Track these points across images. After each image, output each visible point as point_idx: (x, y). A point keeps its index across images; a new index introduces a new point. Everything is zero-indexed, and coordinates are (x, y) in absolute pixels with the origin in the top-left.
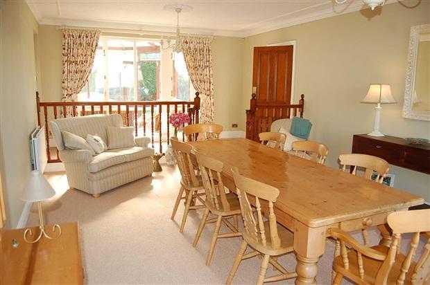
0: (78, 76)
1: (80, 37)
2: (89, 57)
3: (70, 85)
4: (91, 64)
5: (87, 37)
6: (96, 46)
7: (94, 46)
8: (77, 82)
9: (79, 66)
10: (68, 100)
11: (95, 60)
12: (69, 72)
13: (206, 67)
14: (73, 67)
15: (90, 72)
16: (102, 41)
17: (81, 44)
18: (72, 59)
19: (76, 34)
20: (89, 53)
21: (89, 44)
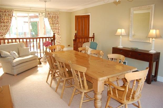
0: (5, 28)
1: (5, 12)
2: (10, 20)
3: (2, 31)
4: (10, 23)
5: (8, 12)
6: (12, 15)
8: (5, 30)
9: (5, 24)
11: (12, 21)
12: (1, 26)
13: (57, 23)
14: (3, 24)
15: (10, 26)
16: (15, 14)
17: (6, 15)
18: (2, 21)
19: (4, 11)
20: (9, 18)
21: (9, 15)
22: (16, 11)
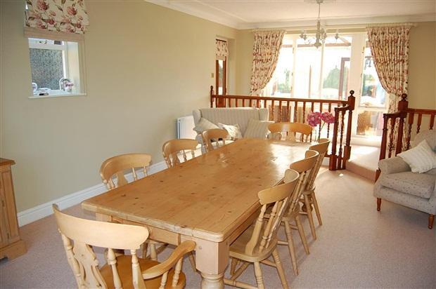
0: (263, 73)
1: (267, 37)
2: (274, 56)
3: (256, 81)
4: (275, 62)
5: (273, 37)
6: (281, 44)
7: (278, 45)
8: (262, 78)
9: (265, 64)
10: (254, 94)
11: (279, 58)
12: (257, 69)
14: (260, 65)
15: (274, 69)
16: (287, 39)
17: (267, 44)
18: (259, 58)
19: (264, 35)
20: (273, 52)
21: (273, 44)
22: (289, 33)
